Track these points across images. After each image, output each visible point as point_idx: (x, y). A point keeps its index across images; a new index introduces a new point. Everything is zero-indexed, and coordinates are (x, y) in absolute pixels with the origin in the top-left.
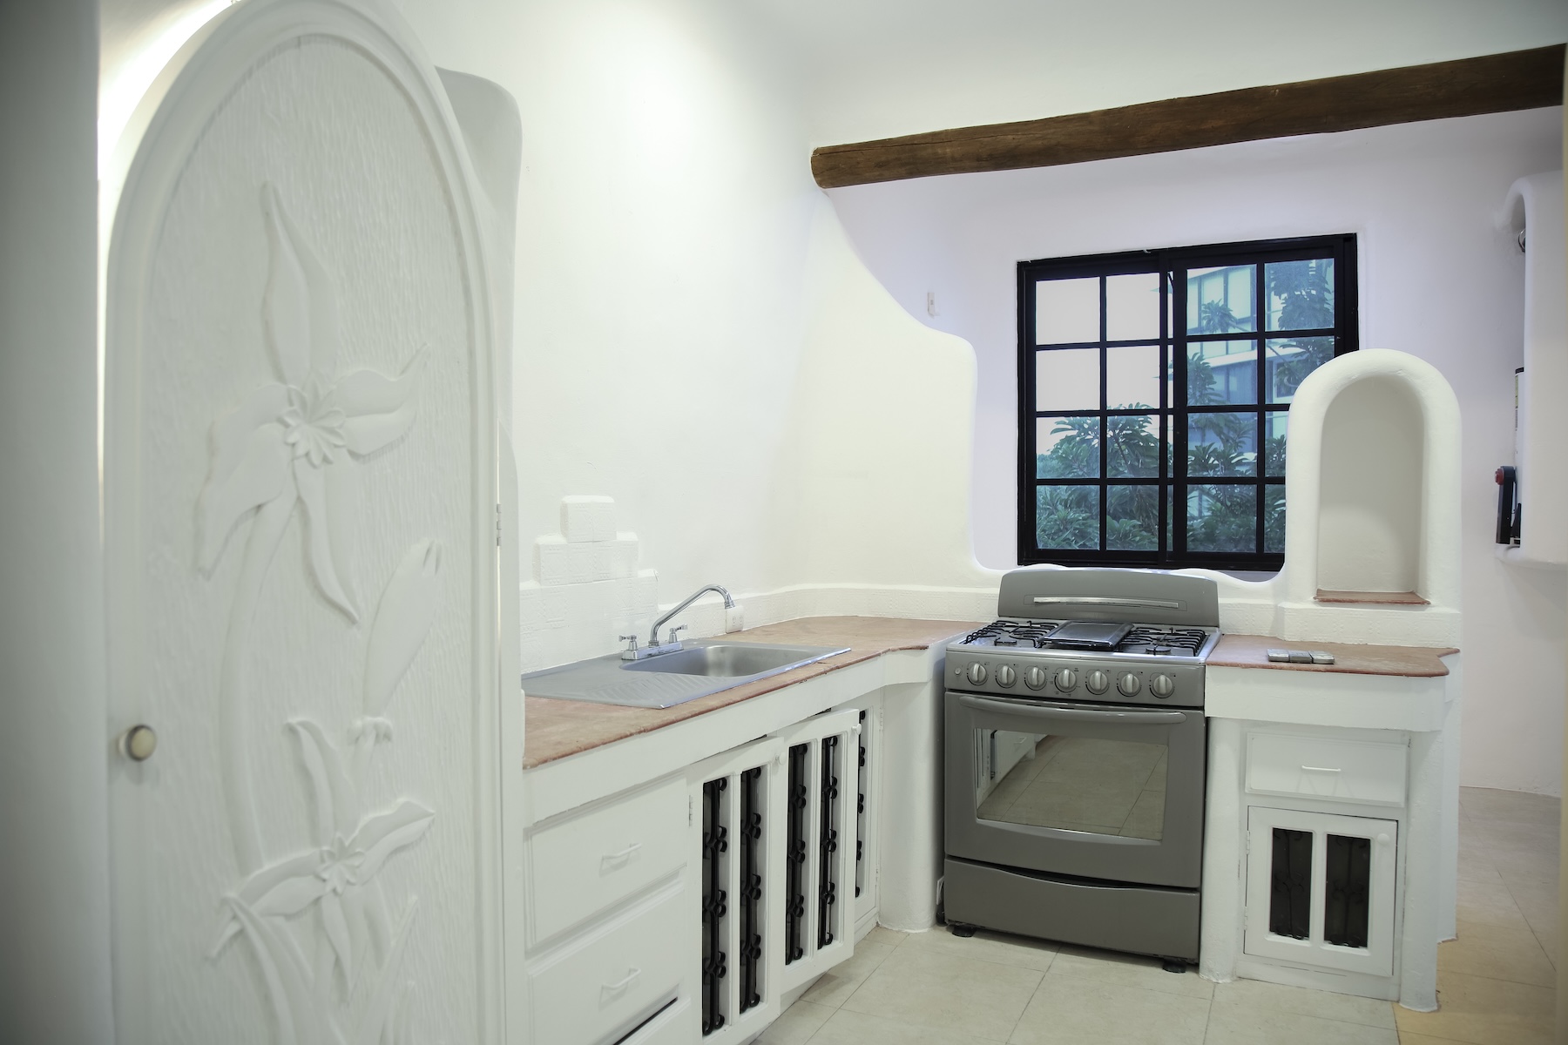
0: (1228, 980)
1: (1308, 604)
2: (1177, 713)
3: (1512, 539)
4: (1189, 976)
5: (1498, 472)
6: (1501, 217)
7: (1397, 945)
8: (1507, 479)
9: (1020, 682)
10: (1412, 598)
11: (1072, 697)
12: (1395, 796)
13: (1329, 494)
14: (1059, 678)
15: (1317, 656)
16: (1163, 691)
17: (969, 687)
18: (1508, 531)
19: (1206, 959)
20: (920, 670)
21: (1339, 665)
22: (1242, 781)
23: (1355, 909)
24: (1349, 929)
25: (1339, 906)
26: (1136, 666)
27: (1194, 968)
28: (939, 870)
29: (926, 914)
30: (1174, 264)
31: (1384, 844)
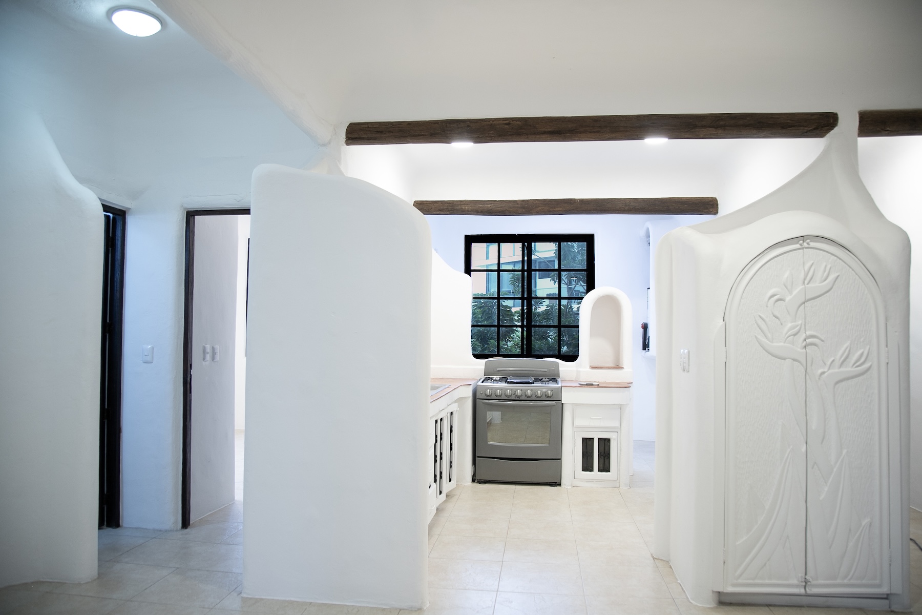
0: (570, 487)
1: (588, 369)
2: (554, 402)
3: (647, 349)
4: (558, 487)
5: (642, 324)
6: (642, 233)
7: (619, 470)
8: (645, 327)
9: (503, 395)
10: (618, 367)
11: (521, 399)
12: (617, 424)
13: (593, 334)
14: (516, 393)
15: (594, 383)
16: (549, 395)
17: (496, 398)
18: (646, 346)
19: (563, 482)
20: (468, 393)
21: (600, 386)
22: (573, 423)
23: (606, 461)
24: (605, 467)
25: (602, 460)
26: (540, 388)
27: (560, 485)
28: (474, 462)
29: (470, 478)
30: (527, 241)
31: (614, 439)
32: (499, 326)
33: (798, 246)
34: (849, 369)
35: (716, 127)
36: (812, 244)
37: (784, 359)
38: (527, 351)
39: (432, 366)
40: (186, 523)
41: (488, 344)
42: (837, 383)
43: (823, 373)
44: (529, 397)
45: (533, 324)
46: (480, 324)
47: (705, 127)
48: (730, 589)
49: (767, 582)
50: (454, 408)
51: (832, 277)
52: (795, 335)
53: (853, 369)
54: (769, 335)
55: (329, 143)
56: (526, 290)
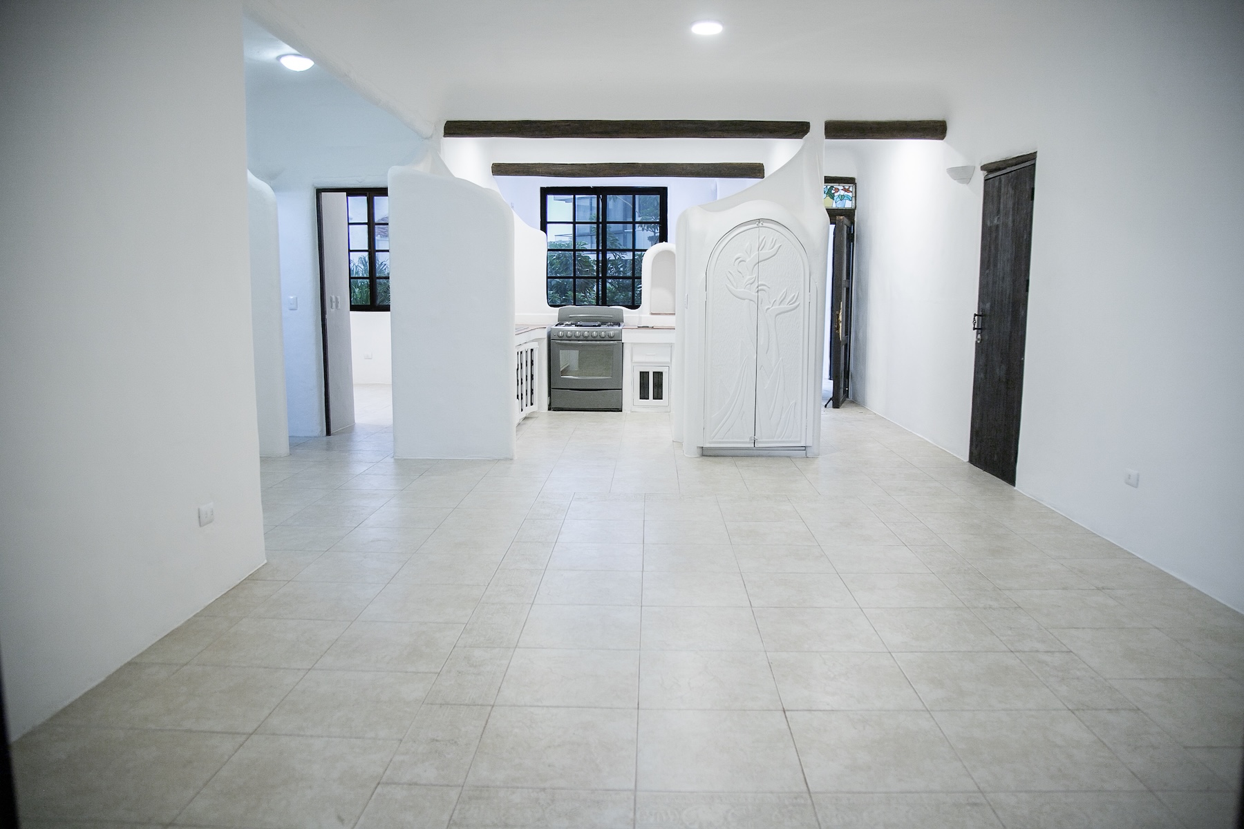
0: (630, 412)
1: (648, 315)
2: (616, 342)
4: (620, 413)
7: (670, 397)
9: (573, 336)
11: (587, 339)
12: (668, 360)
13: (654, 284)
14: (584, 334)
15: (650, 326)
16: (613, 336)
17: (567, 338)
19: (623, 408)
20: (543, 335)
21: (655, 328)
22: (632, 360)
23: (660, 390)
24: (658, 395)
25: (656, 390)
26: (605, 330)
27: (621, 411)
28: (550, 395)
29: (546, 407)
30: (602, 192)
31: (666, 372)
32: (575, 278)
33: (756, 225)
34: (785, 306)
35: (722, 131)
36: (765, 224)
37: (744, 299)
38: (603, 300)
39: (516, 314)
40: (328, 433)
41: (567, 296)
42: (777, 315)
43: (768, 308)
44: (595, 337)
45: (608, 275)
46: (558, 275)
47: (714, 130)
48: (707, 445)
49: (731, 440)
50: (534, 345)
51: (777, 246)
52: (751, 284)
53: (788, 306)
54: (735, 284)
55: (431, 137)
56: (601, 241)
